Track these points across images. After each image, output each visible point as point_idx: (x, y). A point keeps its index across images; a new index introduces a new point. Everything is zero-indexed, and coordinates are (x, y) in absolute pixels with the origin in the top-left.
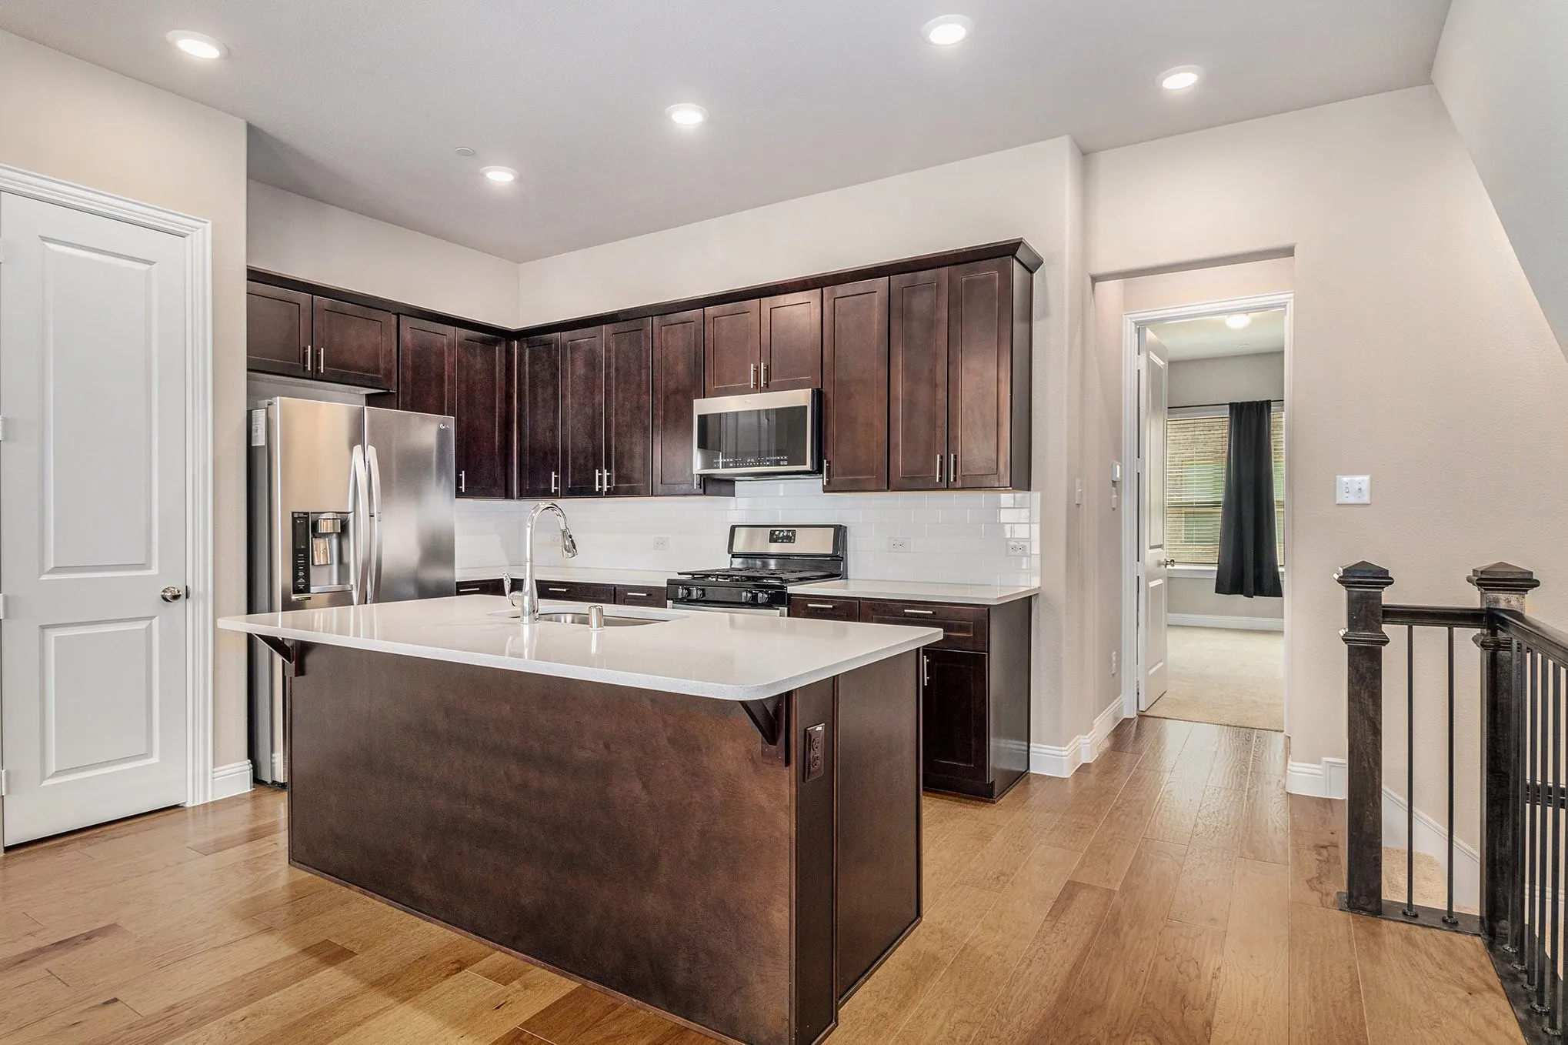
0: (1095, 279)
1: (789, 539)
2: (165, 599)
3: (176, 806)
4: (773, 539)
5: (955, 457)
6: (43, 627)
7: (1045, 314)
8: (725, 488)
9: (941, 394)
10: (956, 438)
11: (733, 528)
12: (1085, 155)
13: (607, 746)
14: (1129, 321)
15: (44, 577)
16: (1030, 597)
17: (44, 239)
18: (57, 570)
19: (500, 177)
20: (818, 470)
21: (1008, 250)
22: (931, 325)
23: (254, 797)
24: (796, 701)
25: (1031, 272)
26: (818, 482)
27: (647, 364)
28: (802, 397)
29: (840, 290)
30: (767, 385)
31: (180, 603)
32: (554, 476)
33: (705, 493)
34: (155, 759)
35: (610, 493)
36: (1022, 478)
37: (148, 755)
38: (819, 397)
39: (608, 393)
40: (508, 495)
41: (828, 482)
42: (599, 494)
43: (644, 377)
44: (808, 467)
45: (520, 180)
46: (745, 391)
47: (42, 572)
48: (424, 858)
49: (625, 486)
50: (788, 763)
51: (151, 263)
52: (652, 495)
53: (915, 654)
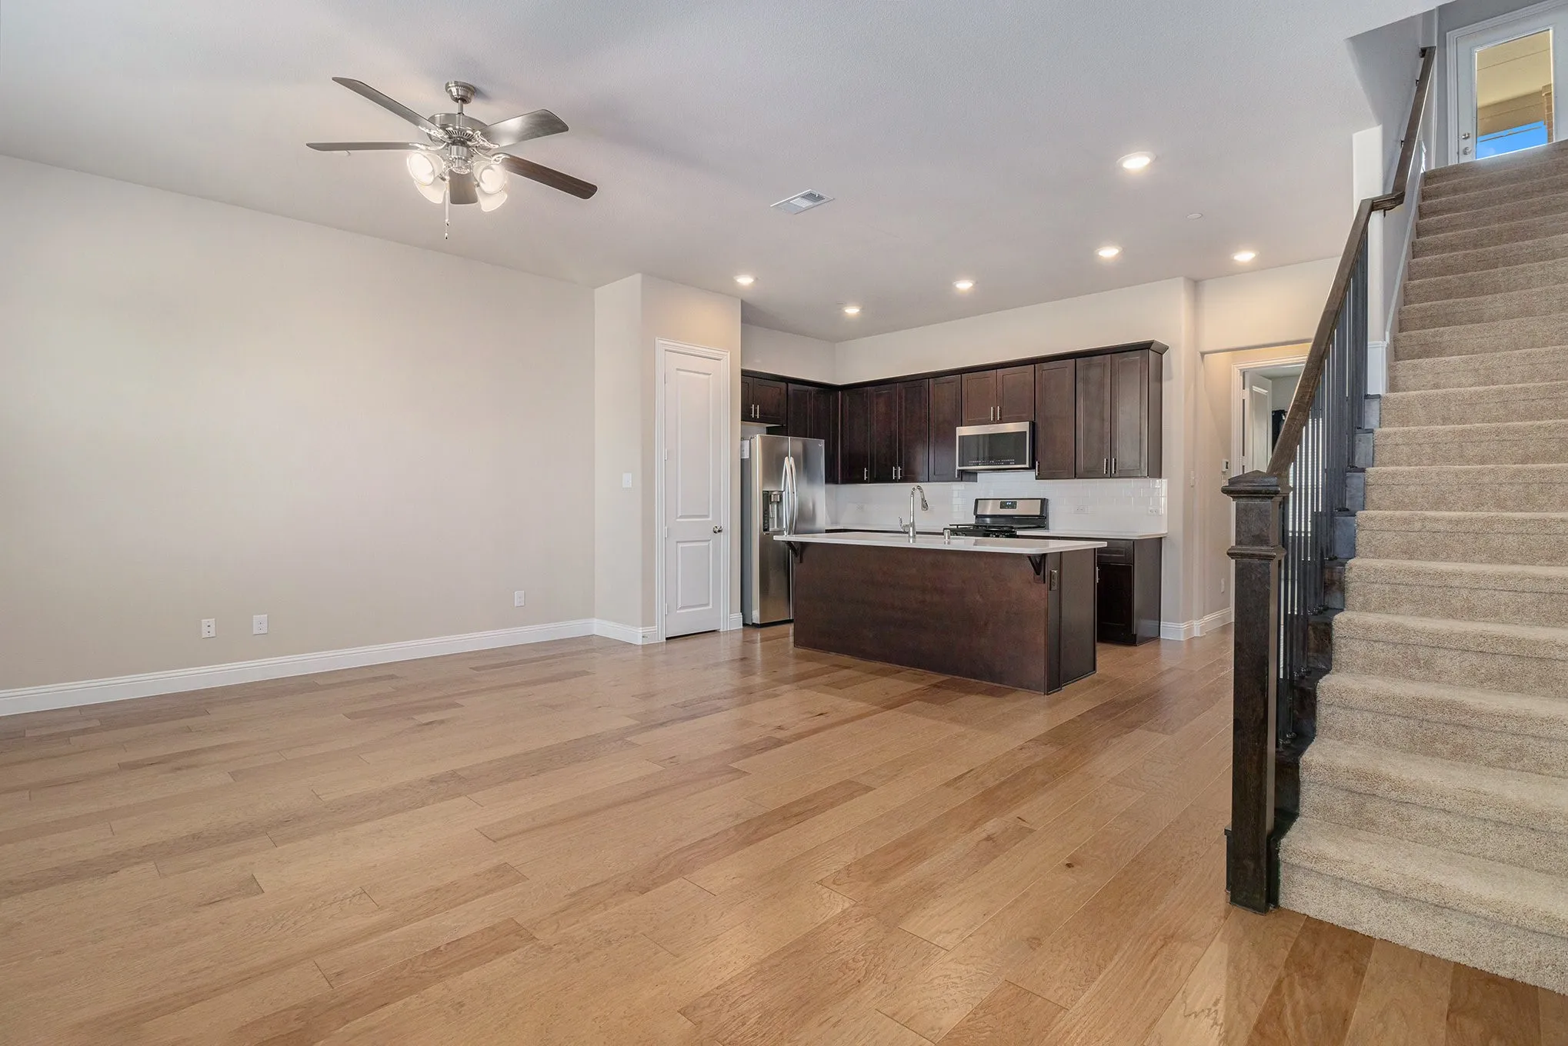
0: (1203, 354)
1: (1013, 506)
2: (715, 532)
3: (714, 631)
4: (1003, 506)
5: (1115, 460)
6: (677, 542)
7: (1170, 378)
8: (972, 477)
9: (1107, 424)
10: (1116, 449)
11: (977, 501)
12: (1196, 285)
13: (964, 582)
14: (1236, 369)
15: (678, 520)
16: (1161, 538)
17: (678, 369)
18: (681, 517)
19: (852, 311)
20: (1032, 467)
21: (1146, 346)
22: (1102, 386)
23: (743, 630)
24: (1048, 558)
25: (1162, 355)
26: (1032, 474)
27: (925, 406)
28: (1023, 427)
29: (1045, 366)
30: (1000, 419)
31: (719, 534)
32: (865, 470)
33: (962, 480)
34: (711, 607)
35: (901, 481)
36: (1156, 470)
37: (708, 604)
38: (1033, 426)
39: (900, 422)
40: (837, 483)
41: (1039, 474)
42: (896, 481)
43: (923, 414)
44: (1027, 466)
45: (863, 310)
46: (988, 422)
47: (677, 518)
48: (871, 636)
49: (908, 477)
50: (1044, 582)
51: (710, 374)
52: (928, 481)
53: (1093, 551)
